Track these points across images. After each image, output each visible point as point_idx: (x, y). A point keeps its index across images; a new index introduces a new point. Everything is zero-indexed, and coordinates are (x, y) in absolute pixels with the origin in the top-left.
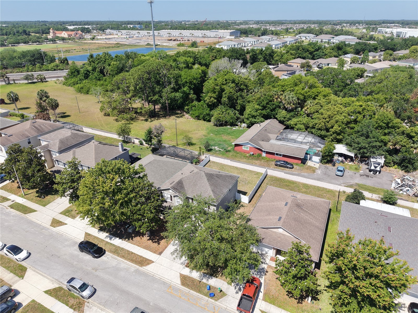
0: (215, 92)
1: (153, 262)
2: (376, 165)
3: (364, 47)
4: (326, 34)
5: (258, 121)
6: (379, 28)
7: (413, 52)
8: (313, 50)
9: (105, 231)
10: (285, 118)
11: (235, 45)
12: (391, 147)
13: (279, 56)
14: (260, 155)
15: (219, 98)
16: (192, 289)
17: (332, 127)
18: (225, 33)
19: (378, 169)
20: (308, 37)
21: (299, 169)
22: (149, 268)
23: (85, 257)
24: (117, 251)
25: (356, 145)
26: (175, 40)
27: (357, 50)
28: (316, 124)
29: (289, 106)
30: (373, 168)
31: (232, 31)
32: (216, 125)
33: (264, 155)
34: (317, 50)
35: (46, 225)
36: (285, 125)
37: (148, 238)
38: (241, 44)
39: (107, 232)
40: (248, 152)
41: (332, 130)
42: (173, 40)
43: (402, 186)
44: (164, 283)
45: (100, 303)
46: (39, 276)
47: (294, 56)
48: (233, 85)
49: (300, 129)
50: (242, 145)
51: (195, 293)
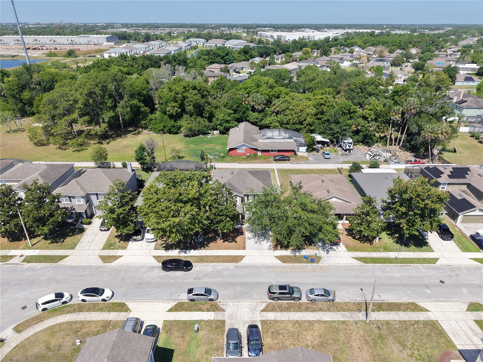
0: (177, 102)
1: (244, 256)
2: (350, 145)
3: (266, 50)
4: (216, 38)
5: (233, 125)
6: (259, 32)
7: (305, 53)
8: (224, 54)
9: (173, 249)
10: (257, 119)
11: (127, 53)
12: (355, 129)
13: (192, 62)
14: (256, 155)
15: (182, 106)
16: (294, 263)
17: (305, 120)
18: (101, 39)
19: (352, 147)
20: (199, 41)
21: (295, 160)
22: (244, 261)
23: (176, 274)
24: (202, 259)
25: (329, 132)
26: (35, 49)
27: (261, 53)
28: (290, 120)
29: (259, 107)
30: (348, 147)
31: (107, 36)
32: (186, 136)
33: (259, 154)
34: (227, 55)
35: (97, 264)
36: (258, 126)
37: (222, 240)
38: (133, 51)
39: (176, 249)
40: (244, 154)
41: (306, 122)
42: (33, 49)
43: (374, 156)
44: (269, 267)
45: (231, 299)
46: (146, 303)
47: (207, 62)
48: (195, 92)
49: (276, 127)
50: (237, 149)
51: (298, 264)
